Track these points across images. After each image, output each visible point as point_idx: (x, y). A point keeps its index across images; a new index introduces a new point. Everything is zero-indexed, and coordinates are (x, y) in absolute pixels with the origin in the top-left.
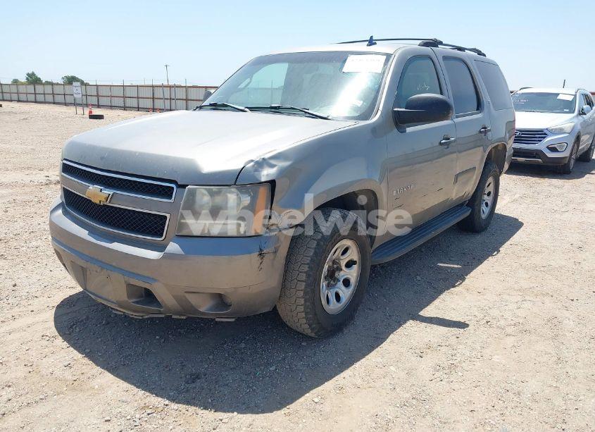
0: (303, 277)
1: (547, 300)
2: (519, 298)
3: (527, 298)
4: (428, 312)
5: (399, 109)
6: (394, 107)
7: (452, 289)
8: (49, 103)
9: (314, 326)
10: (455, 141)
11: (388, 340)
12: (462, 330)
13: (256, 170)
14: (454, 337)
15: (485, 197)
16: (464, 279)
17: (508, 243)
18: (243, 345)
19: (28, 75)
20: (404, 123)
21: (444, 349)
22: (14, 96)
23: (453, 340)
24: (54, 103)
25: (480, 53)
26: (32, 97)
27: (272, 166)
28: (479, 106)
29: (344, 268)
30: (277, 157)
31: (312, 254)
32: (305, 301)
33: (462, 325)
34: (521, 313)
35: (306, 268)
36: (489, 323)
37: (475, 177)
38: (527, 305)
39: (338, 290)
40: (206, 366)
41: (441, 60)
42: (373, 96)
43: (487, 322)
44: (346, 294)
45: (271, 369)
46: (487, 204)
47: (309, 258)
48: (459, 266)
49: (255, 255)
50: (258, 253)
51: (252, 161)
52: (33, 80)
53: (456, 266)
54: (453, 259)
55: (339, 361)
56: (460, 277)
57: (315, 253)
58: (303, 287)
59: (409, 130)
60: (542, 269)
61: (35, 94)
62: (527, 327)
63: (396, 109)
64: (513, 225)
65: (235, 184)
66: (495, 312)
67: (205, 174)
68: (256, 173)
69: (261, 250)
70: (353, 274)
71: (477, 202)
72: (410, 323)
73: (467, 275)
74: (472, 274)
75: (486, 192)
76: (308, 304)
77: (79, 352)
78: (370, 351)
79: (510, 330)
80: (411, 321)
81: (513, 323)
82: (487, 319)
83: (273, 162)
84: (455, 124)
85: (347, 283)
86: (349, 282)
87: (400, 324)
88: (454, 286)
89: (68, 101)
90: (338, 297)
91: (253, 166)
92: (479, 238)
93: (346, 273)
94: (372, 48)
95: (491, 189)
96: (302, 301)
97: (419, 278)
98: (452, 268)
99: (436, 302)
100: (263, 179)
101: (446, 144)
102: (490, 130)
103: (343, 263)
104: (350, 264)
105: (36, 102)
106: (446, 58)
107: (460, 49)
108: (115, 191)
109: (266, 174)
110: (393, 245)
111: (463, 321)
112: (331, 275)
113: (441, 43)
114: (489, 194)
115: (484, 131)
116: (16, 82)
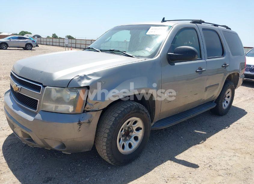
0: (106, 135)
1: (248, 156)
2: (232, 154)
3: (237, 154)
4: (180, 157)
5: (170, 54)
6: (168, 52)
7: (197, 145)
8: (57, 46)
9: (113, 160)
10: (205, 70)
11: (153, 171)
12: (194, 169)
13: (79, 81)
14: (189, 173)
15: (226, 99)
16: (205, 140)
17: (236, 122)
18: (79, 165)
19: (53, 34)
20: (173, 60)
21: (180, 179)
22: (45, 43)
23: (187, 175)
24: (59, 46)
25: (227, 28)
26: (51, 43)
27: (89, 79)
28: (223, 54)
29: (135, 131)
30: (93, 75)
31: (111, 124)
32: (107, 148)
33: (195, 166)
34: (231, 163)
35: (107, 131)
36: (211, 167)
37: (218, 89)
38: (235, 158)
39: (130, 142)
40: (57, 174)
41: (201, 30)
42: (158, 46)
43: (210, 166)
44: (135, 144)
45: (87, 180)
46: (227, 102)
47: (110, 126)
48: (205, 133)
49: (76, 124)
50: (78, 123)
51: (79, 76)
52: (55, 36)
53: (204, 133)
54: (203, 129)
55: (123, 179)
56: (204, 138)
57: (113, 124)
58: (106, 141)
59: (176, 64)
60: (250, 138)
61: (53, 42)
62: (231, 172)
63: (169, 53)
64: (242, 113)
65: (67, 87)
66: (216, 161)
67: (54, 81)
68: (79, 82)
69: (80, 121)
70: (140, 134)
71: (220, 101)
72: (169, 162)
73: (207, 138)
74: (211, 138)
75: (227, 96)
76: (109, 149)
77: (5, 159)
78: (141, 176)
79: (221, 172)
80: (169, 161)
81: (224, 168)
82: (211, 164)
83: (89, 77)
84: (206, 62)
85: (136, 138)
86: (138, 138)
87: (162, 162)
88: (199, 144)
89: (64, 45)
90: (130, 146)
91: (78, 78)
92: (220, 119)
93: (135, 134)
94: (164, 23)
95: (230, 94)
96: (105, 148)
97: (182, 137)
98: (201, 134)
99: (186, 152)
100: (82, 85)
101: (200, 71)
102: (228, 66)
103: (134, 129)
104: (138, 129)
105: (53, 45)
106: (204, 29)
107: (215, 25)
108: (22, 87)
109: (85, 83)
110: (167, 121)
111: (196, 164)
112: (127, 134)
113: (203, 22)
114: (228, 97)
115: (225, 66)
116: (48, 37)
